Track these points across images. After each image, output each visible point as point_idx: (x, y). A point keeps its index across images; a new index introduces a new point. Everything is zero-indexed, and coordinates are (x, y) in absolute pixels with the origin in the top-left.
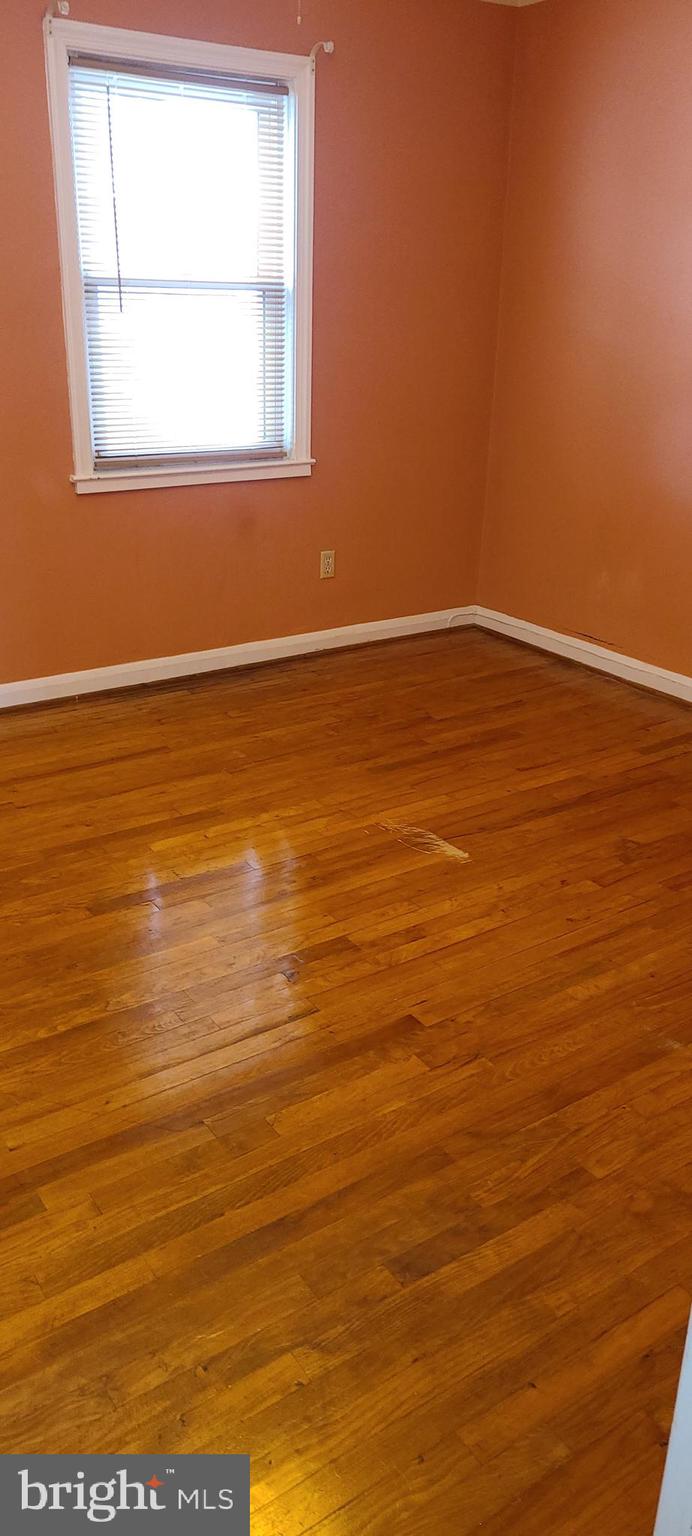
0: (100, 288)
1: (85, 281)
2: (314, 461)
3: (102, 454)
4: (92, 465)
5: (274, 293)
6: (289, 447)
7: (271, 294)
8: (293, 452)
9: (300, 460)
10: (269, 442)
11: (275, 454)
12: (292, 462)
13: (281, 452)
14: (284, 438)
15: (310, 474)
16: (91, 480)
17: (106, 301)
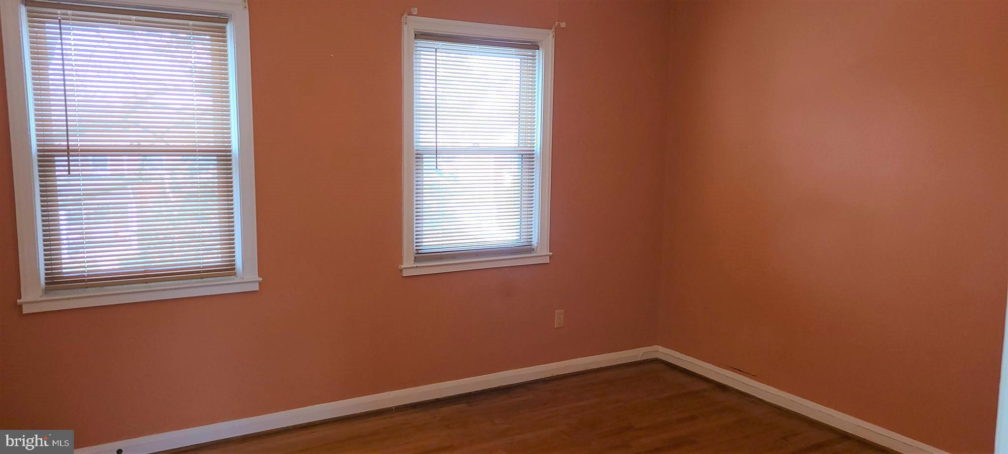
0: (424, 156)
1: (416, 152)
2: (552, 253)
3: (420, 252)
4: (413, 259)
5: (528, 156)
6: (536, 245)
7: (527, 156)
8: (538, 250)
9: (543, 253)
10: (523, 242)
11: (526, 249)
12: (539, 255)
13: (531, 248)
14: (533, 240)
15: (549, 262)
16: (412, 267)
17: (428, 163)
